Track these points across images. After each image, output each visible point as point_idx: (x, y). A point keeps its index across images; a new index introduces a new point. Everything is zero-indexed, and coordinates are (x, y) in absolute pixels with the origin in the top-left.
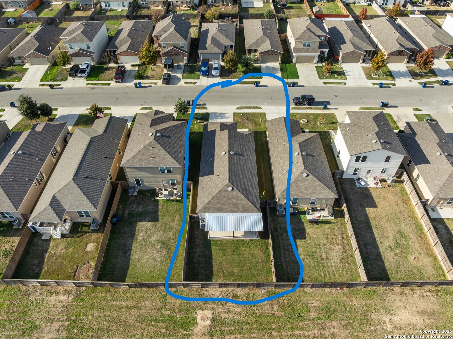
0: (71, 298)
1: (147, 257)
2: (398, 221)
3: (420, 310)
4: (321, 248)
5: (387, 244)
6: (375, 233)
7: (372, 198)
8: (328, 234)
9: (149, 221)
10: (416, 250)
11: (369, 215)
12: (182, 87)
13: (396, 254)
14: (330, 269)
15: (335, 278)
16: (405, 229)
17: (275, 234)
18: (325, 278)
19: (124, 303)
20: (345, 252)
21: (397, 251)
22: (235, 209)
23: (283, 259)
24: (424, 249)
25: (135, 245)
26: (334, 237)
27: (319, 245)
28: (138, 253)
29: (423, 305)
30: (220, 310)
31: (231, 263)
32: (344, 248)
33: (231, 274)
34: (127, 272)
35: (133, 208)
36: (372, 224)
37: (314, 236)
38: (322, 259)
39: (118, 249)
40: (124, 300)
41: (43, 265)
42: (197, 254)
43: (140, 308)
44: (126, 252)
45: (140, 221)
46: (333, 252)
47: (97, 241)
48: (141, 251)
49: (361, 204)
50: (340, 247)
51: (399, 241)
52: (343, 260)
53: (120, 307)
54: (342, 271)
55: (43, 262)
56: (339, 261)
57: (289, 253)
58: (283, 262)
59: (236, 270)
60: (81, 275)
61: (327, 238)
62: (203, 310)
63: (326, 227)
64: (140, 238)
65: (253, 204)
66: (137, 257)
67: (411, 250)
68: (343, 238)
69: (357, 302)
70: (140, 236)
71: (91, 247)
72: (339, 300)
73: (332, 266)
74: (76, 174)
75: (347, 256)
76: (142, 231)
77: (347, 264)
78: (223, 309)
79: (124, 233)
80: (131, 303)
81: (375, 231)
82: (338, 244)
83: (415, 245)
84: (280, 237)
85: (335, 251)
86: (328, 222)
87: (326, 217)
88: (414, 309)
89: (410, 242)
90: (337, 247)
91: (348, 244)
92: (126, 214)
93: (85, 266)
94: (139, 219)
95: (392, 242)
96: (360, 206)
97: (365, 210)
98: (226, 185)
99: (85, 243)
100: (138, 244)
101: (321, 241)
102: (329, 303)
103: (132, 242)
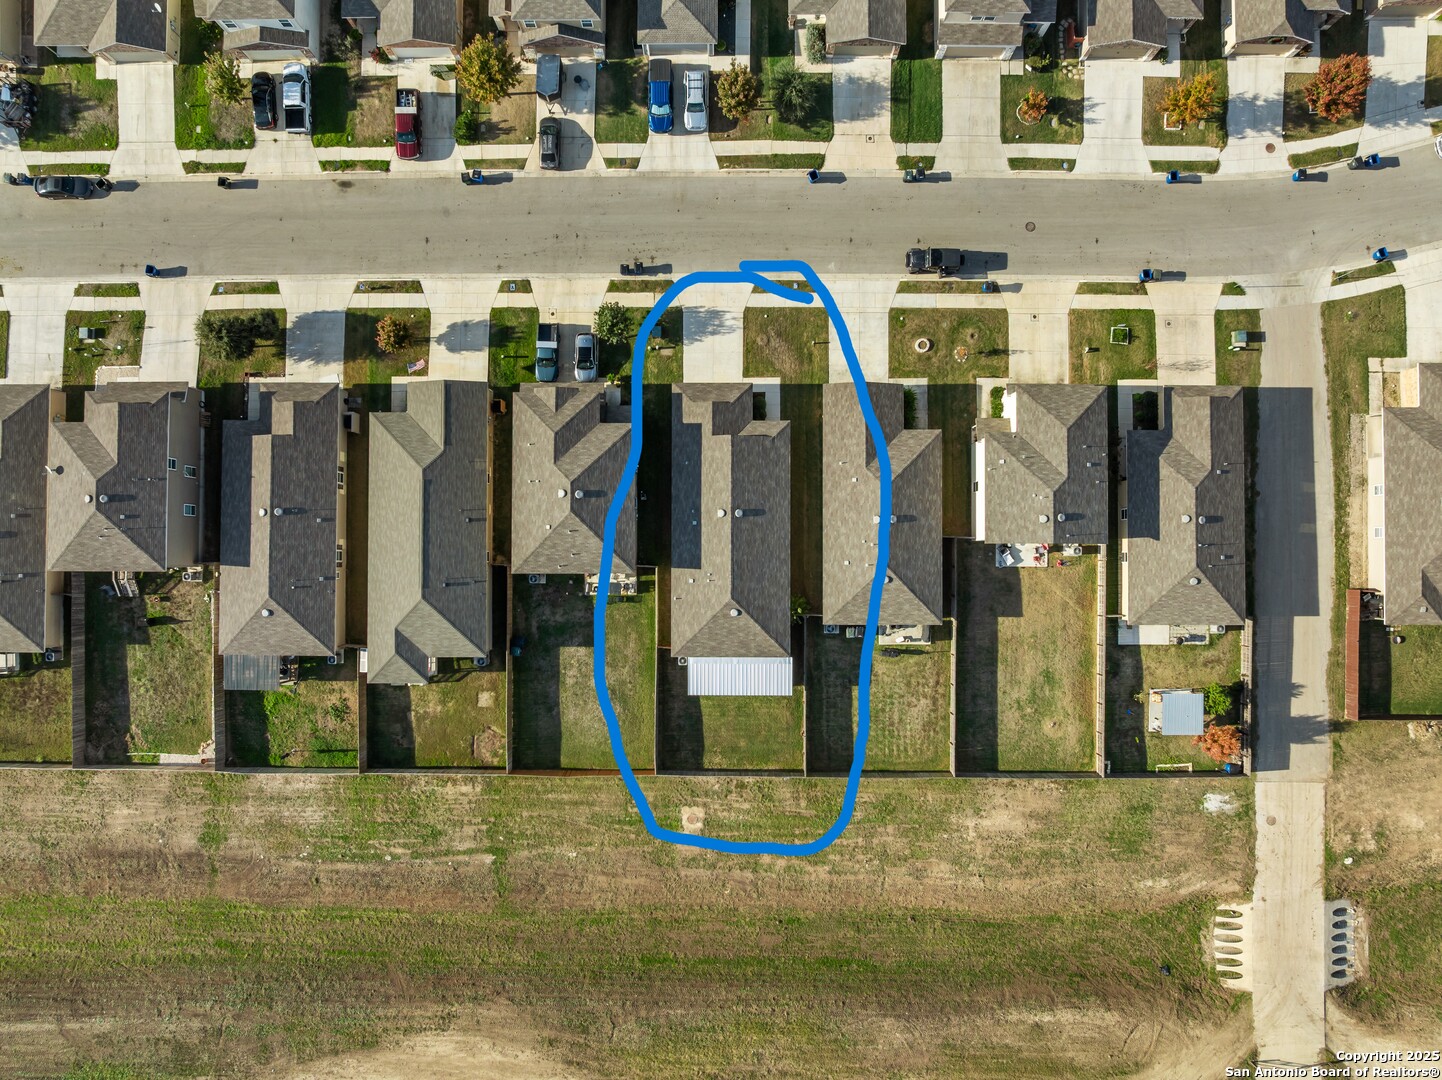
0: (478, 789)
1: (589, 717)
2: (1051, 647)
3: (1028, 811)
4: (893, 704)
5: (1015, 696)
6: (999, 673)
7: (1019, 594)
8: (911, 676)
9: (580, 645)
10: (1063, 708)
11: (1000, 634)
12: (597, 179)
13: (1023, 717)
14: (901, 742)
15: (907, 756)
16: (1058, 667)
17: (815, 673)
18: (891, 755)
19: (565, 797)
20: (934, 711)
21: (1029, 710)
22: (743, 651)
23: (824, 723)
24: (1078, 708)
25: (565, 695)
26: (922, 681)
27: (891, 697)
28: (572, 710)
29: (1036, 804)
30: (716, 807)
31: (734, 730)
32: (934, 704)
33: (735, 749)
34: (560, 746)
35: (544, 614)
36: (999, 655)
37: (886, 679)
38: (892, 724)
39: (536, 703)
40: (565, 792)
41: (412, 736)
42: (675, 713)
43: (593, 804)
44: (550, 709)
45: (564, 644)
46: (914, 711)
47: (494, 687)
48: (576, 705)
49: (991, 609)
50: (928, 701)
51: (1037, 691)
52: (928, 725)
53: (561, 803)
54: (922, 744)
55: (411, 729)
56: (919, 727)
57: (835, 713)
58: (824, 729)
59: (742, 743)
60: (484, 751)
61: (908, 684)
62: (690, 806)
63: (911, 661)
64: (570, 681)
65: (777, 641)
66: (571, 717)
67: (1053, 708)
68: (937, 683)
69: (933, 797)
70: (569, 677)
71: (485, 699)
72: (904, 793)
73: (905, 737)
74: (425, 584)
75: (936, 718)
76: (572, 665)
77: (932, 733)
78: (722, 805)
79: (539, 670)
80: (576, 797)
81: (1000, 667)
82: (925, 697)
83: (1065, 700)
84: (823, 681)
85: (916, 710)
86: (918, 652)
87: (916, 640)
88: (1021, 809)
89: (1058, 693)
90: (923, 701)
91: (944, 696)
92: (534, 630)
93: (486, 735)
94: (560, 640)
95: (1022, 693)
96: (988, 613)
97: (996, 623)
98: (727, 605)
99: (474, 693)
100: (569, 693)
101: (897, 690)
102: (888, 797)
103: (558, 689)
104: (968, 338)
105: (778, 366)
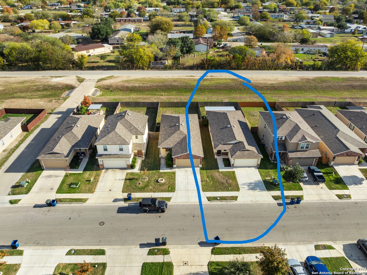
104: (141, 183)
105: (221, 174)
